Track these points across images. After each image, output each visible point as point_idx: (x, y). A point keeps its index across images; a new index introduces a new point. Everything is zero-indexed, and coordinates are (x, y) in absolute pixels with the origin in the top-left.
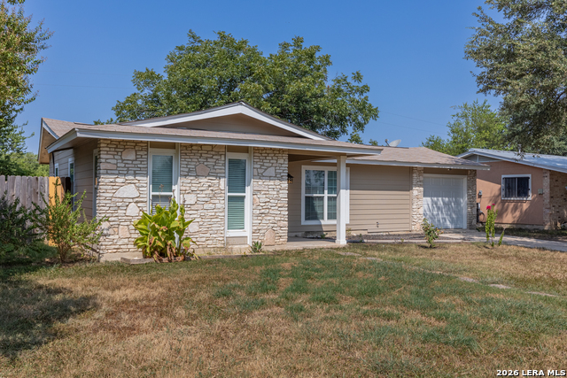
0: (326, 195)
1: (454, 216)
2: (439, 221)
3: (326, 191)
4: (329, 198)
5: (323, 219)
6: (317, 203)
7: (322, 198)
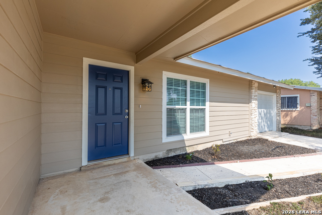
0: (188, 107)
1: (268, 122)
2: (262, 127)
3: (188, 103)
4: (192, 110)
5: (185, 132)
6: (179, 115)
7: (184, 110)
